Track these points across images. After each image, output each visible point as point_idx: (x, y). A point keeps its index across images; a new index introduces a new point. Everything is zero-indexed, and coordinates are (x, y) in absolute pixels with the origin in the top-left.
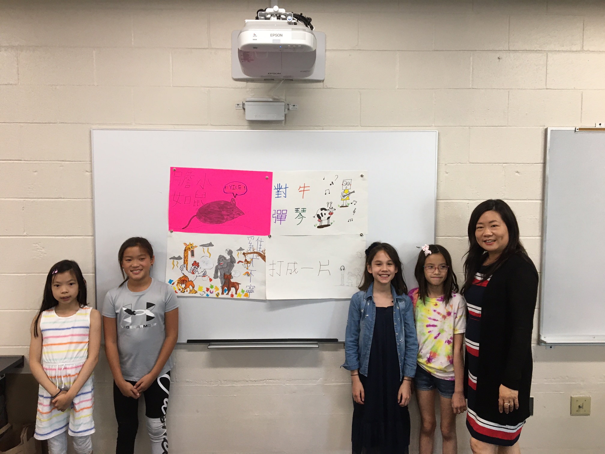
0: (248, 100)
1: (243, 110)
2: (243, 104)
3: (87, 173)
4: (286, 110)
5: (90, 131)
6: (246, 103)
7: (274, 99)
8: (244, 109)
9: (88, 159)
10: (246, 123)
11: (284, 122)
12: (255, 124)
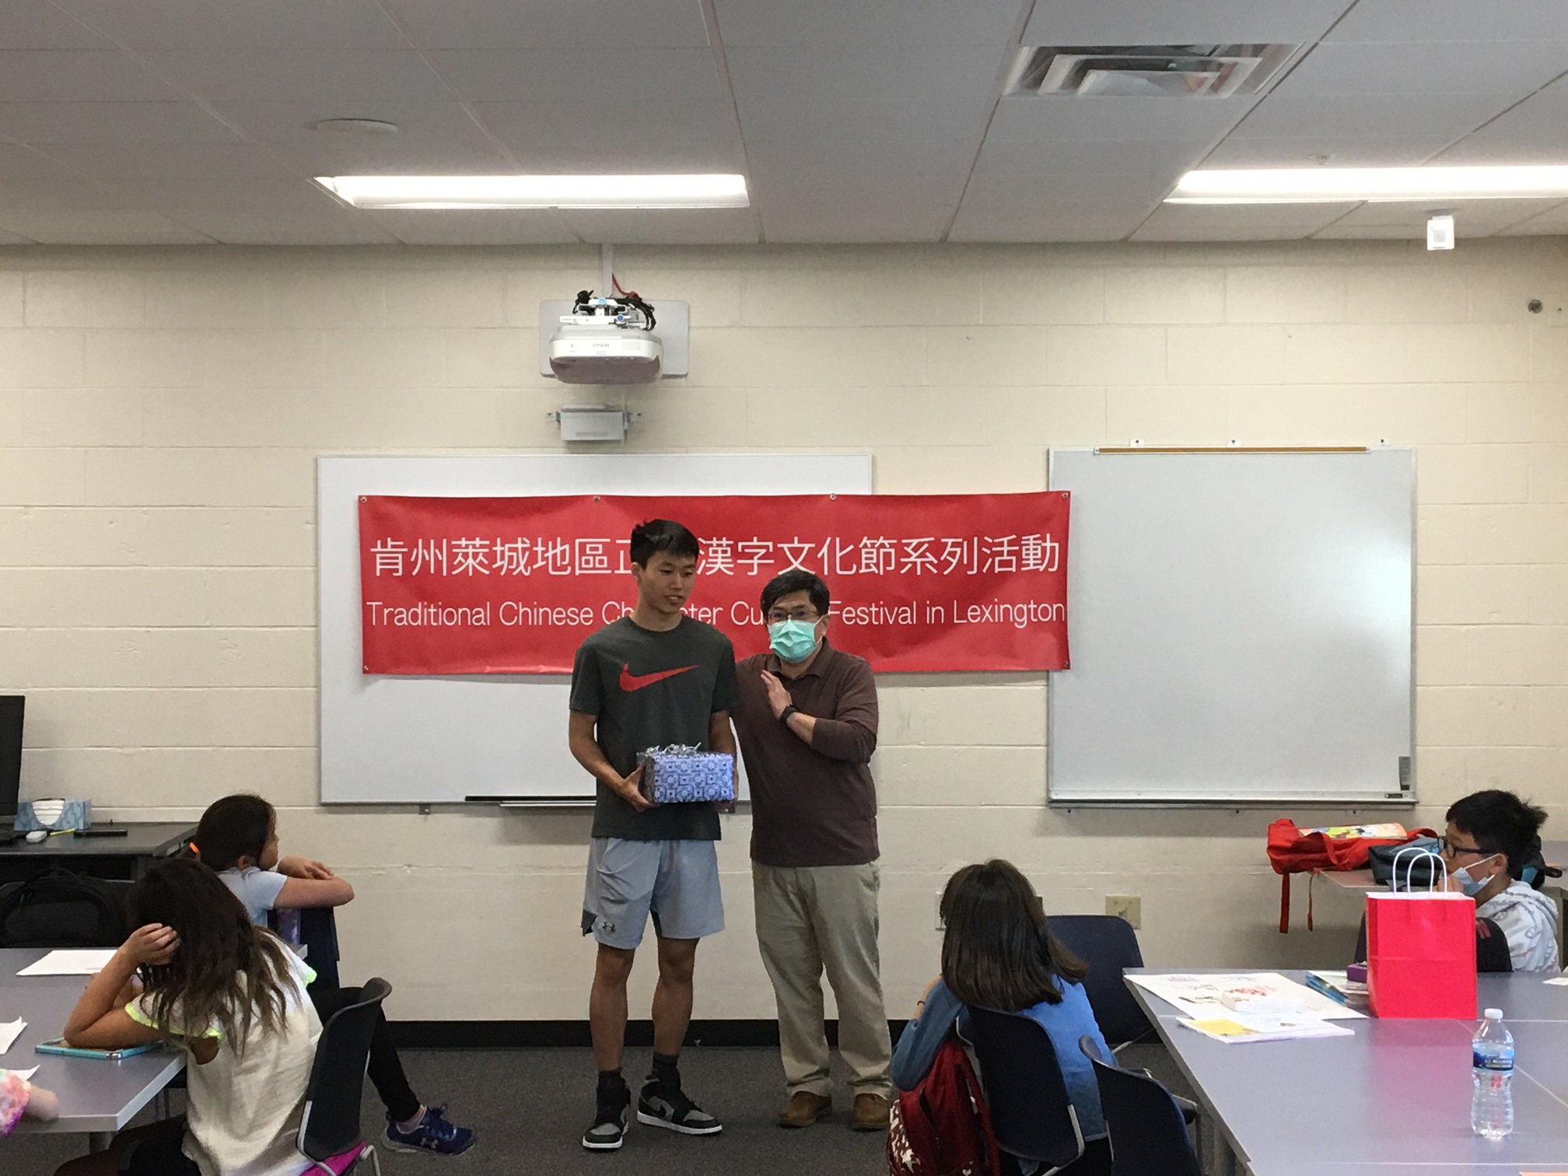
0: (565, 407)
1: (557, 423)
2: (558, 415)
3: (308, 525)
4: (626, 423)
5: (316, 460)
6: (562, 414)
7: (607, 406)
8: (559, 421)
9: (311, 503)
10: (562, 444)
11: (623, 442)
12: (576, 446)
